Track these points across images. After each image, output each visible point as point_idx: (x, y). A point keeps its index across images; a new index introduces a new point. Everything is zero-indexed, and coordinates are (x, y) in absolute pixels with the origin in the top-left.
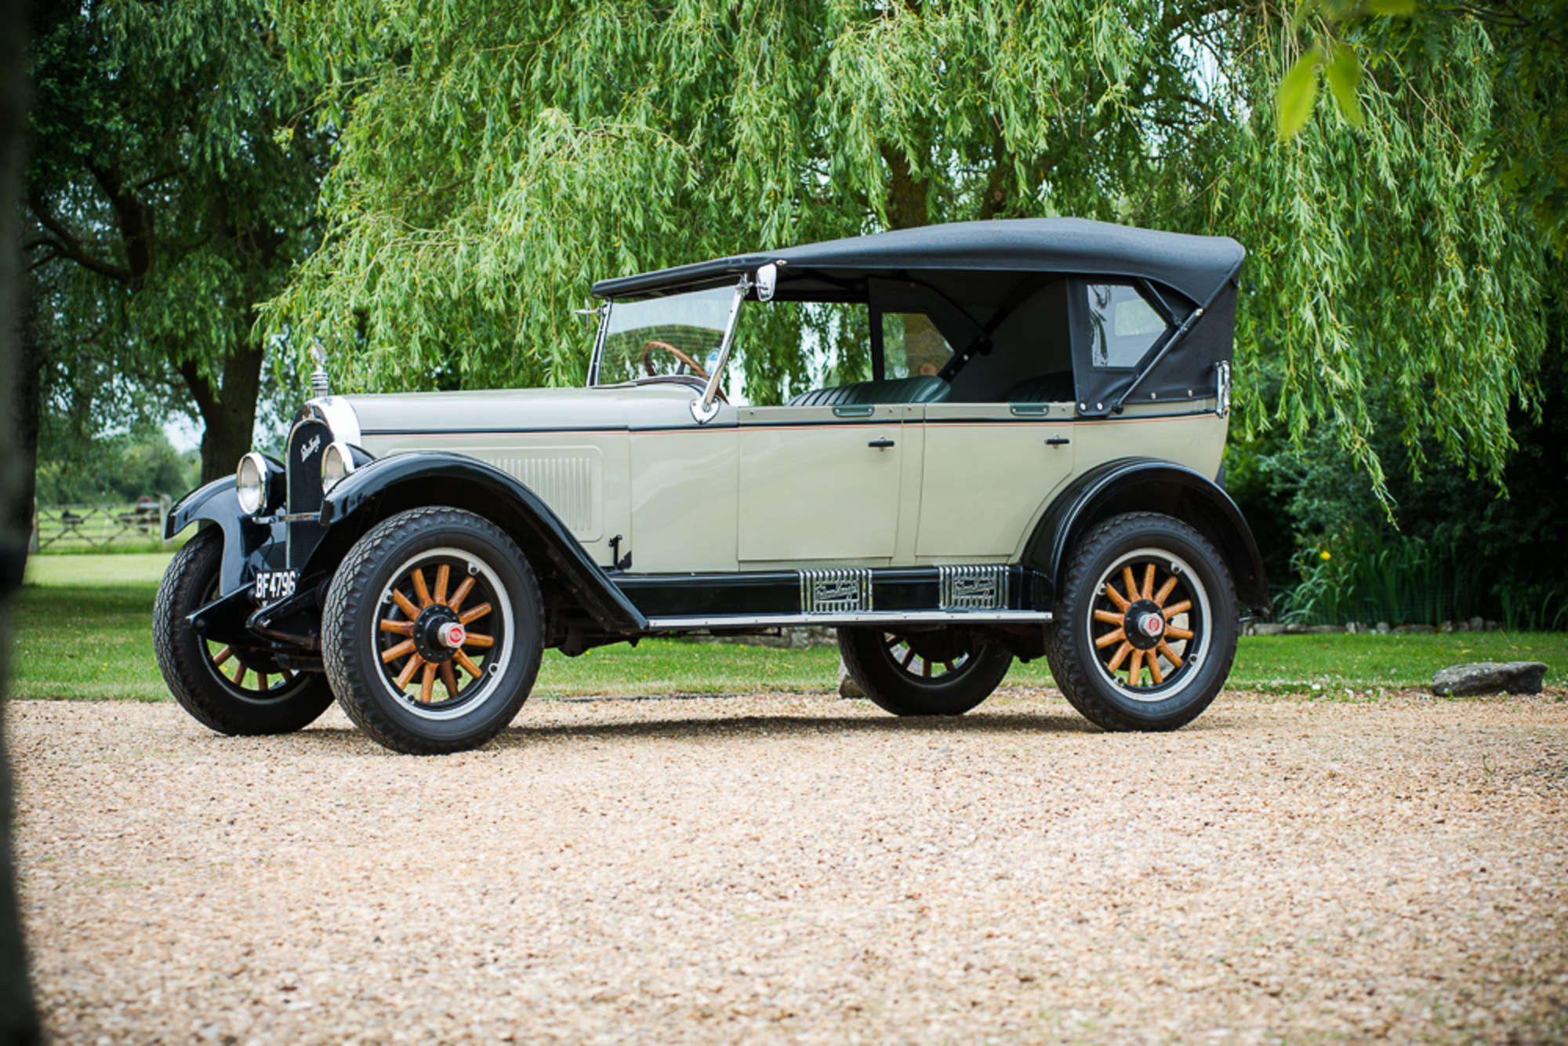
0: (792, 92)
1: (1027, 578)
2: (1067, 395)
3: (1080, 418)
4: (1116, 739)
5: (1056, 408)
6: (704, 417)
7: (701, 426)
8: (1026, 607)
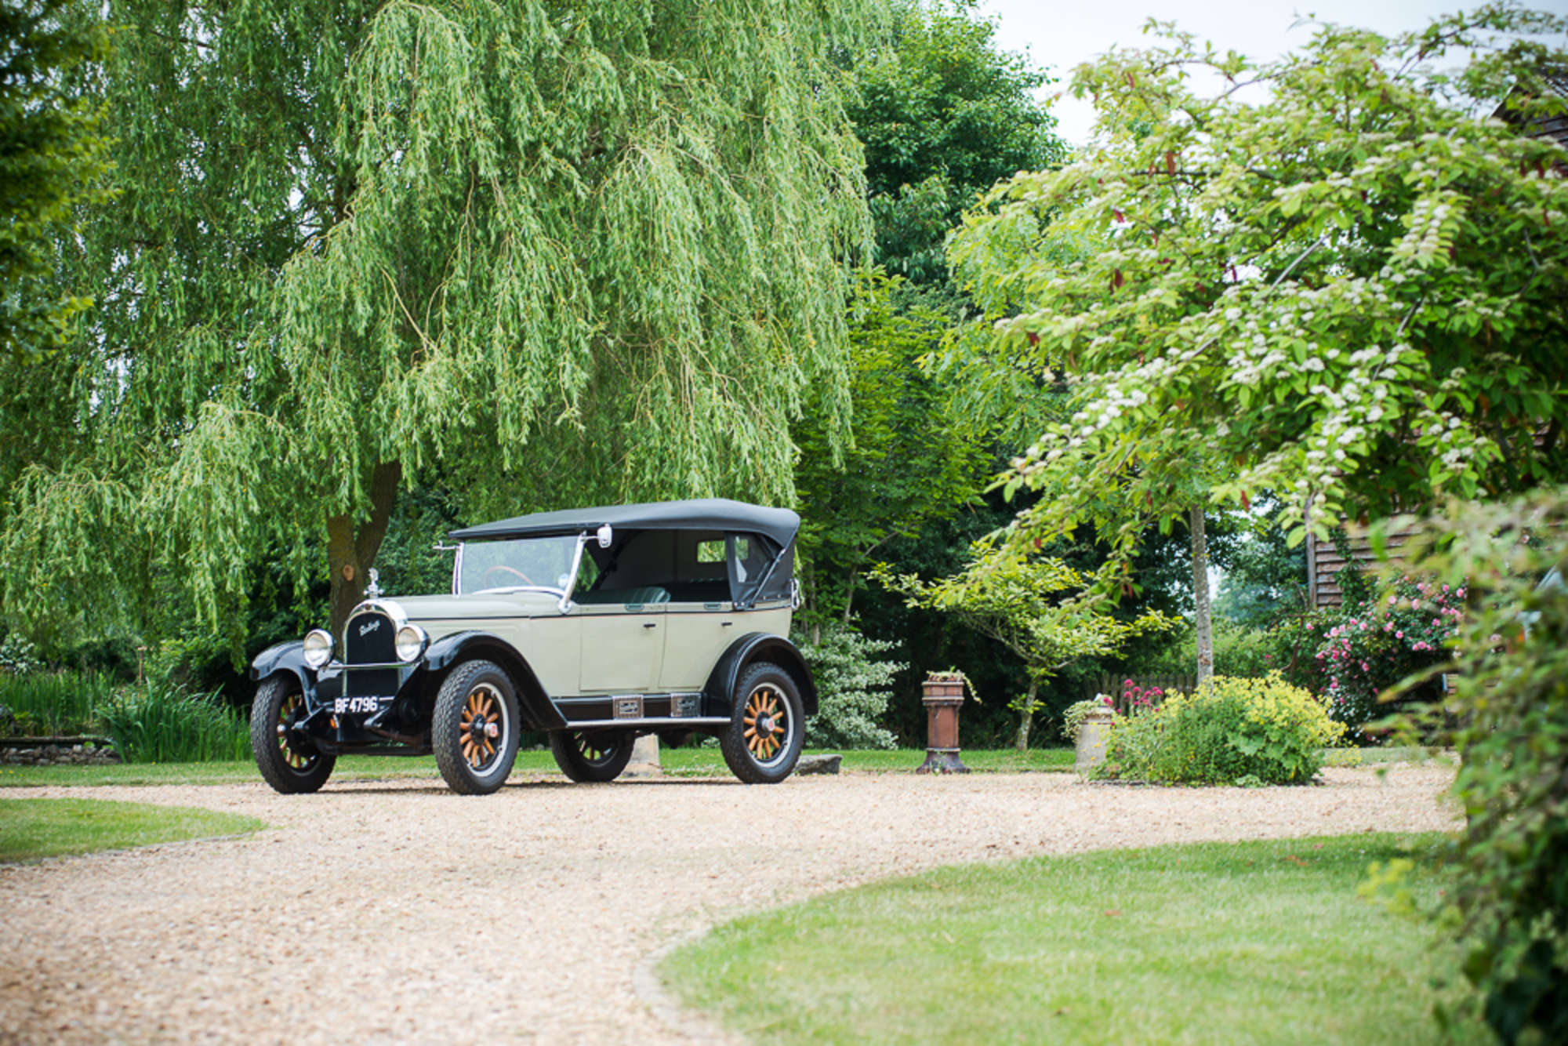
0: (354, 397)
1: (709, 699)
2: (728, 598)
3: (735, 610)
4: (755, 787)
5: (726, 605)
6: (565, 611)
7: (564, 615)
8: (709, 715)
